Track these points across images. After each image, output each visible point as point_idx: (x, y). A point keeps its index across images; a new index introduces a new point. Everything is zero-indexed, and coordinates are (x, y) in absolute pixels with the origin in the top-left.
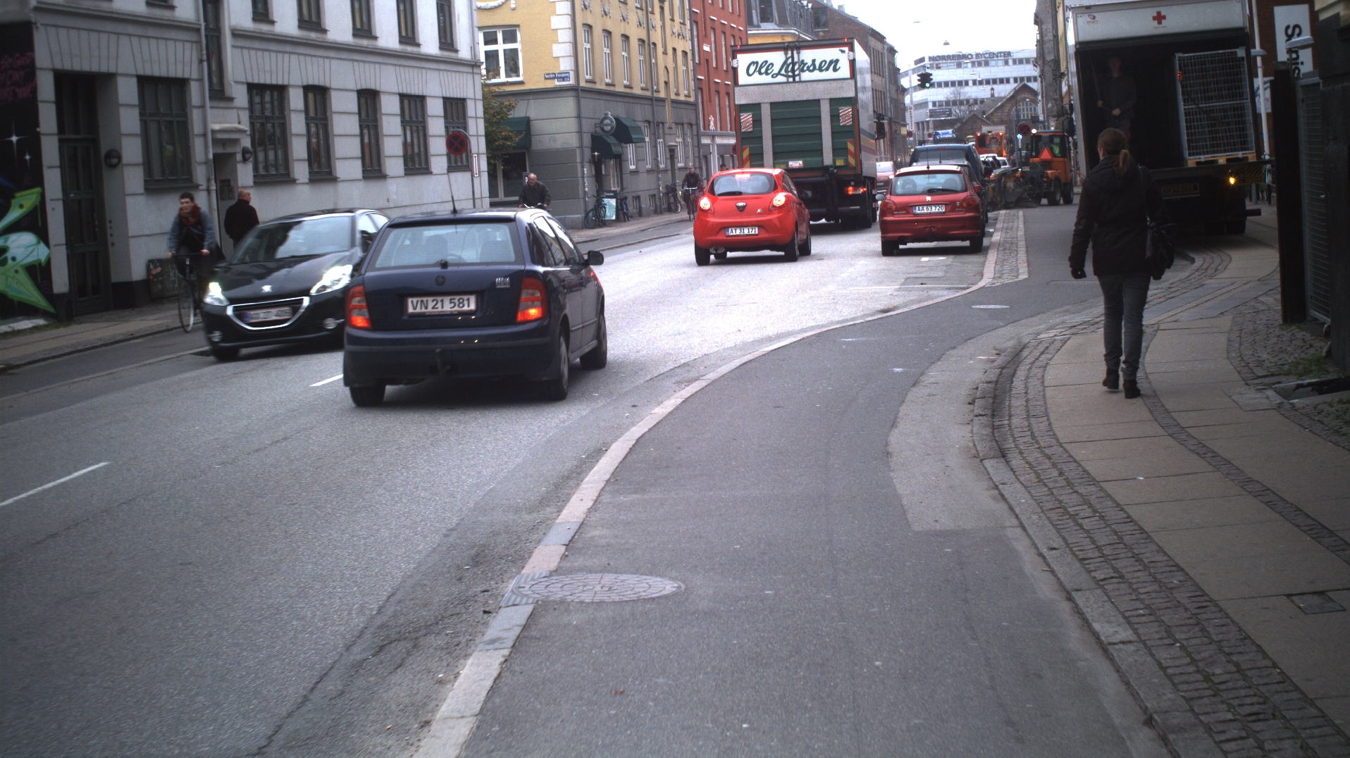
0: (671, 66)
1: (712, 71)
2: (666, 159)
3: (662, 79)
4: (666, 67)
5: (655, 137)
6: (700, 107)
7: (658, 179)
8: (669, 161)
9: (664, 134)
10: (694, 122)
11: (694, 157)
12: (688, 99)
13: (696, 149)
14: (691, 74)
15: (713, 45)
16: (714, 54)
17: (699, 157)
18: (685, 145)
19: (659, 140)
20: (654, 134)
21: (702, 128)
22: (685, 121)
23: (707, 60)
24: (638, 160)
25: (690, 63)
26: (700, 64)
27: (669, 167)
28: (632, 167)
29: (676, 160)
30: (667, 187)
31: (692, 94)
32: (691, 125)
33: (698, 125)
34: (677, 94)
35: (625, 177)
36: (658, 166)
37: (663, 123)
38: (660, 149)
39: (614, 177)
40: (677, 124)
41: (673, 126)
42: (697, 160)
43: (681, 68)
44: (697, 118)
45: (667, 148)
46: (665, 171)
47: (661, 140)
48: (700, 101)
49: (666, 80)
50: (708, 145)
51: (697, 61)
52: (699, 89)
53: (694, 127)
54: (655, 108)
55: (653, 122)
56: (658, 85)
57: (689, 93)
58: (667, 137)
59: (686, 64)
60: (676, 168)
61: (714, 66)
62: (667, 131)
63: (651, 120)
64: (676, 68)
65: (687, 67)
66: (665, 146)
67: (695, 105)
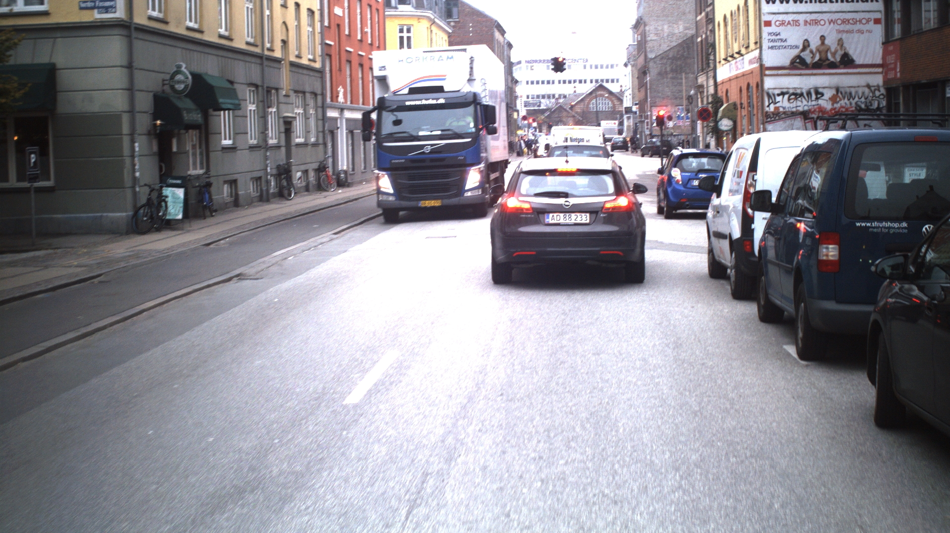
0: (292, 23)
1: (343, 38)
2: (280, 133)
3: (279, 36)
4: (284, 23)
5: (264, 104)
6: (328, 76)
7: (266, 158)
8: (283, 136)
9: (279, 103)
10: (319, 92)
11: (318, 132)
12: (313, 64)
13: (320, 123)
14: (318, 37)
15: (346, 11)
16: (347, 21)
17: (323, 132)
18: (306, 117)
19: (270, 110)
20: (263, 101)
21: (328, 100)
22: (308, 89)
23: (338, 26)
24: (236, 134)
25: (318, 26)
26: (329, 27)
27: (283, 143)
28: (227, 142)
29: (293, 135)
30: (278, 167)
31: (319, 59)
32: (316, 95)
33: (323, 95)
34: (299, 57)
35: (212, 155)
36: (265, 141)
37: (277, 89)
38: (271, 120)
39: (194, 154)
40: (296, 92)
41: (292, 93)
42: (321, 135)
43: (306, 29)
44: (323, 87)
45: (281, 121)
46: (278, 147)
47: (274, 110)
48: (328, 69)
49: (284, 38)
50: (335, 119)
51: (326, 24)
52: (327, 53)
53: (319, 98)
54: (266, 69)
55: (262, 86)
56: (272, 42)
57: (314, 57)
58: (282, 106)
59: (312, 24)
60: (293, 144)
61: (347, 32)
62: (282, 99)
63: (259, 83)
64: (298, 27)
65: (314, 29)
66: (279, 118)
67: (321, 72)
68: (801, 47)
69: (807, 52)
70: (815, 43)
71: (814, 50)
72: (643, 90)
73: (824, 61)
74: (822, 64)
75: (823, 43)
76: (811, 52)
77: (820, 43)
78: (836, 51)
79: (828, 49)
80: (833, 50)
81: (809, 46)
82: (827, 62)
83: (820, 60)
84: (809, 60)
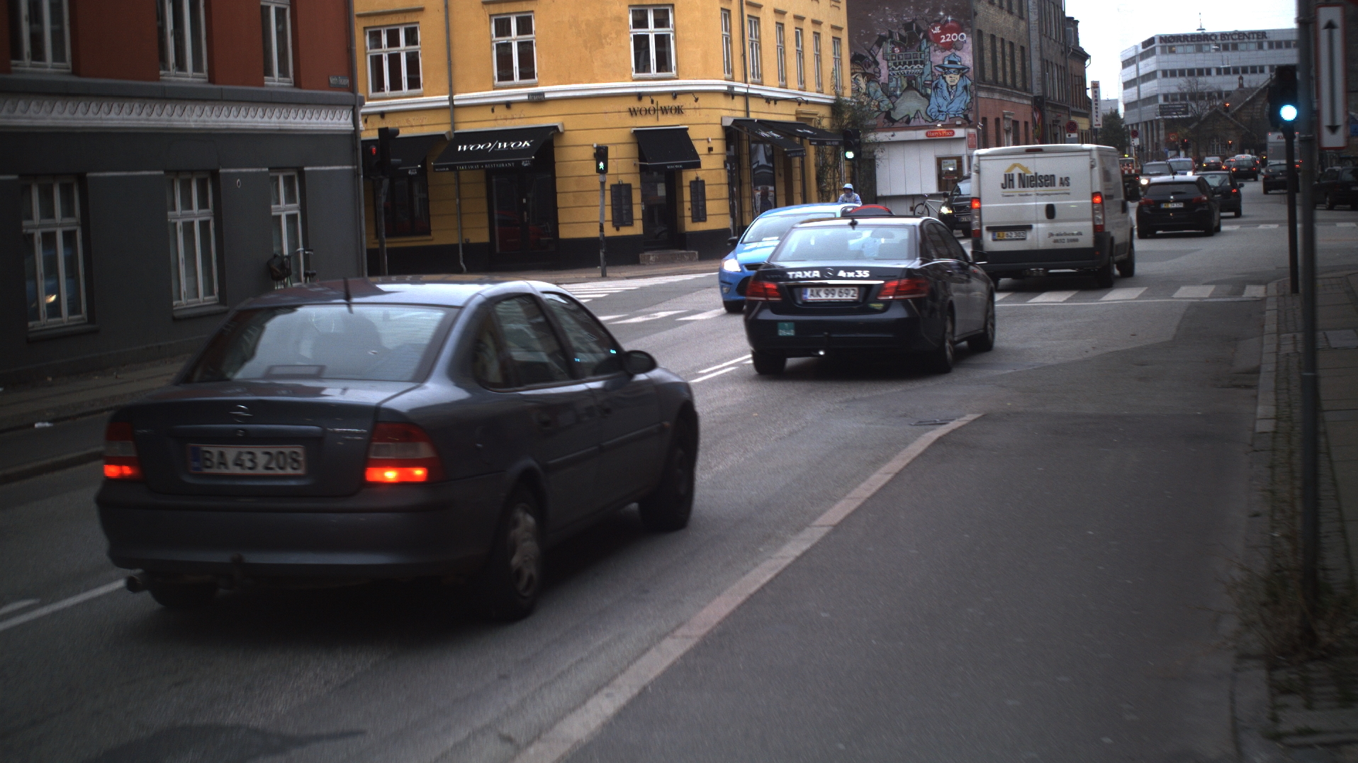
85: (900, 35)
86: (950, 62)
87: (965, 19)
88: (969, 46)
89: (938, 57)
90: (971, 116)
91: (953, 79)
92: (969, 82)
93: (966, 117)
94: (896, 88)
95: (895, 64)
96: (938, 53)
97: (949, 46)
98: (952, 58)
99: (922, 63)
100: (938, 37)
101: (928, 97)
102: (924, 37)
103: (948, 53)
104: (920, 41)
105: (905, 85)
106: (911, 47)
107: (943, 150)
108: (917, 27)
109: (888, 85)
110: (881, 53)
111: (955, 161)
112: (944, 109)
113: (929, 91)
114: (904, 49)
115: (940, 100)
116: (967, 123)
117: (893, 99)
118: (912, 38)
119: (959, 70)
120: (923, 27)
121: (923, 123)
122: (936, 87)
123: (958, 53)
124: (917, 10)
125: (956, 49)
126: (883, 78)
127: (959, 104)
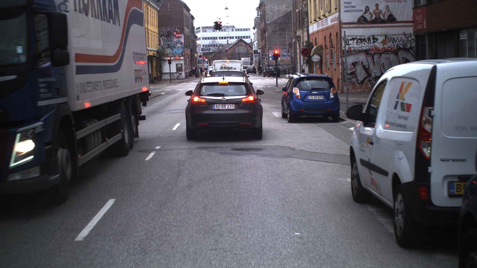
68: (364, 11)
69: (368, 14)
70: (372, 9)
71: (372, 13)
72: (264, 41)
73: (378, 19)
74: (377, 21)
75: (377, 8)
76: (370, 14)
77: (375, 8)
78: (385, 13)
79: (381, 12)
80: (383, 13)
81: (369, 10)
82: (380, 20)
83: (375, 18)
84: (368, 18)
85: (166, 35)
86: (178, 41)
87: (182, 31)
88: (183, 38)
89: (175, 40)
90: (183, 54)
91: (179, 45)
92: (183, 46)
93: (182, 54)
94: (165, 47)
95: (165, 41)
96: (175, 39)
97: (178, 37)
98: (179, 40)
99: (171, 41)
100: (175, 35)
101: (173, 49)
102: (172, 35)
103: (178, 39)
104: (171, 36)
105: (167, 46)
106: (169, 37)
107: (178, 62)
108: (171, 33)
109: (163, 46)
110: (161, 39)
111: (181, 65)
112: (176, 52)
113: (173, 48)
114: (167, 38)
115: (176, 50)
116: (182, 56)
117: (164, 50)
118: (169, 35)
119: (181, 43)
120: (172, 32)
121: (171, 55)
122: (175, 47)
123: (180, 39)
124: (170, 28)
125: (180, 38)
126: (162, 45)
127: (180, 51)
